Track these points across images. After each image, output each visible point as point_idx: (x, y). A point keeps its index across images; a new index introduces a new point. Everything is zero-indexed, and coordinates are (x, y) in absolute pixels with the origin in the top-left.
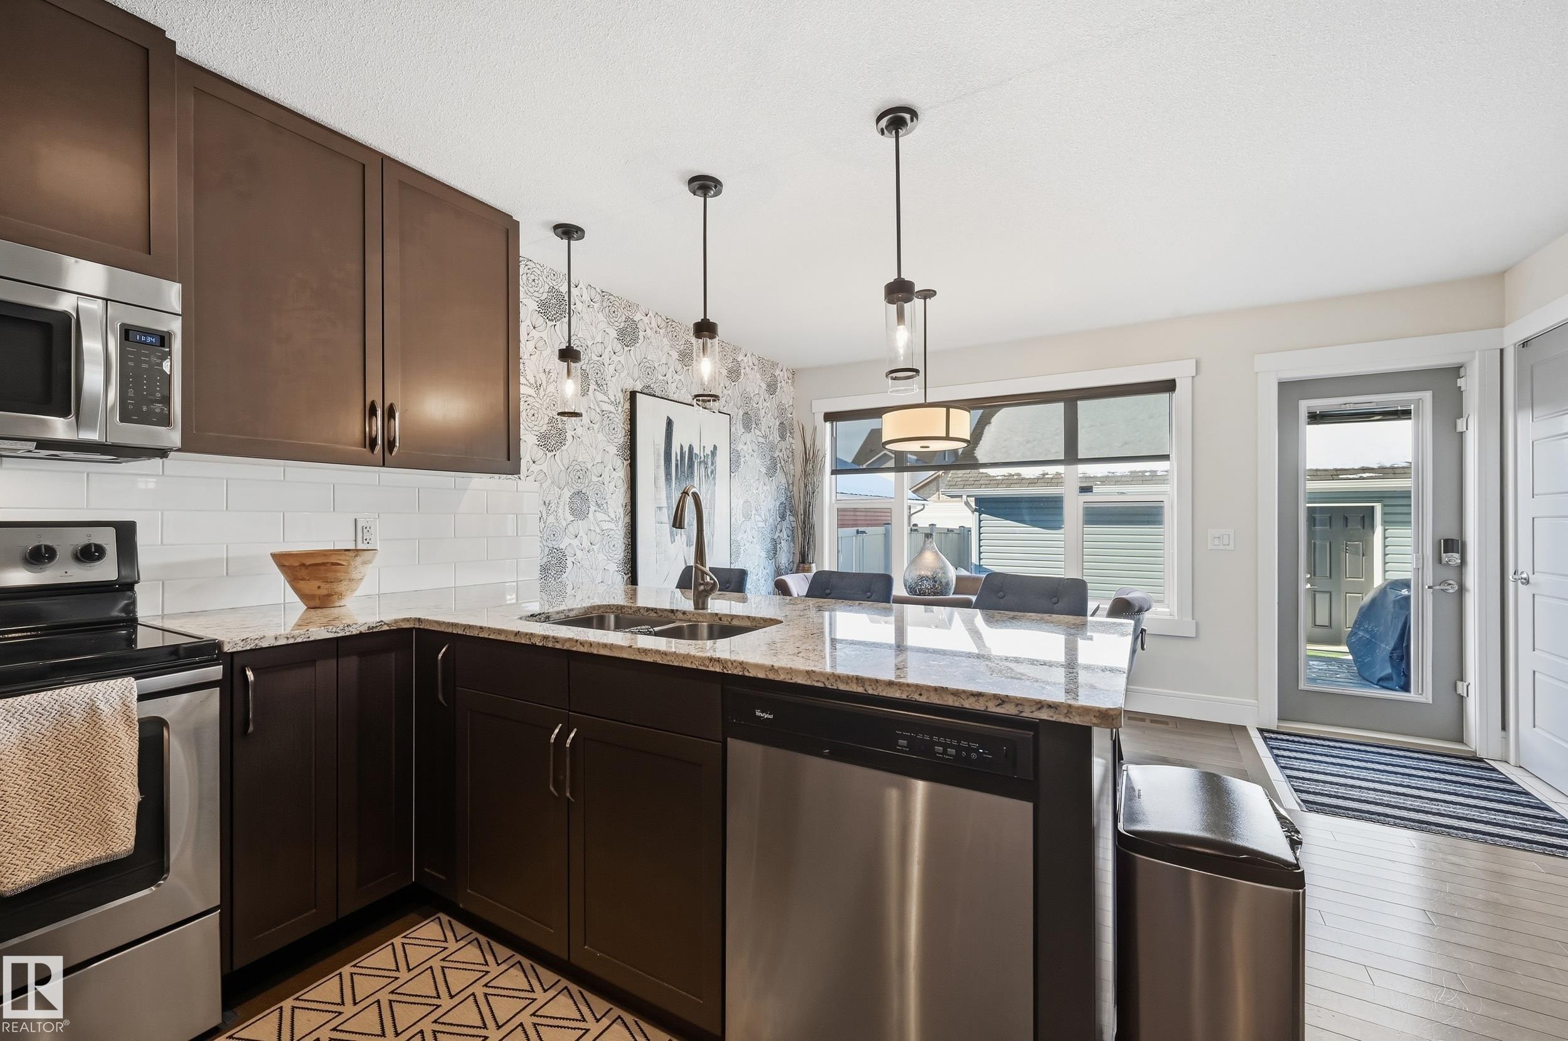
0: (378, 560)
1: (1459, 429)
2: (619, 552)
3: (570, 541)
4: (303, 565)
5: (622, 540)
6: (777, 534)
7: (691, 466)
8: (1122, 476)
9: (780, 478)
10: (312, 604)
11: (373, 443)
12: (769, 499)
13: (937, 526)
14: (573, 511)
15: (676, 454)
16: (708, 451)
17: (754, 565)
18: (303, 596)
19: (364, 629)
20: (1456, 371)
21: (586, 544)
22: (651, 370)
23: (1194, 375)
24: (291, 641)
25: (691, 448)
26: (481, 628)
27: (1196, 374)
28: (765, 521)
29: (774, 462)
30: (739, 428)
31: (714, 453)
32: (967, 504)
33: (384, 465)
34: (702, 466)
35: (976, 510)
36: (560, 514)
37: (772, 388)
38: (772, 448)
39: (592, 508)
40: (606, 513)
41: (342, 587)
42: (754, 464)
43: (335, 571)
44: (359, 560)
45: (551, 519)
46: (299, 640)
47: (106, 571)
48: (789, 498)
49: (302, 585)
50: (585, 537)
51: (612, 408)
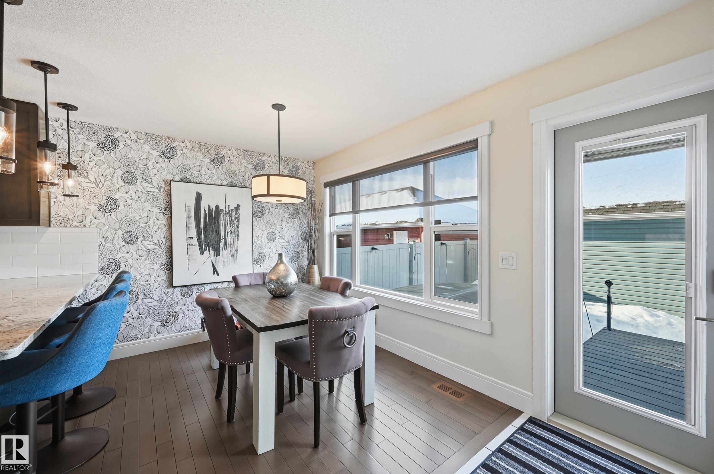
2: (163, 260)
3: (123, 255)
5: (164, 254)
7: (217, 216)
8: (609, 209)
14: (125, 240)
15: (205, 210)
16: (232, 208)
21: (135, 256)
25: (217, 207)
27: (491, 133)
28: (289, 242)
31: (237, 208)
34: (227, 215)
40: (151, 241)
42: (278, 213)
45: (109, 245)
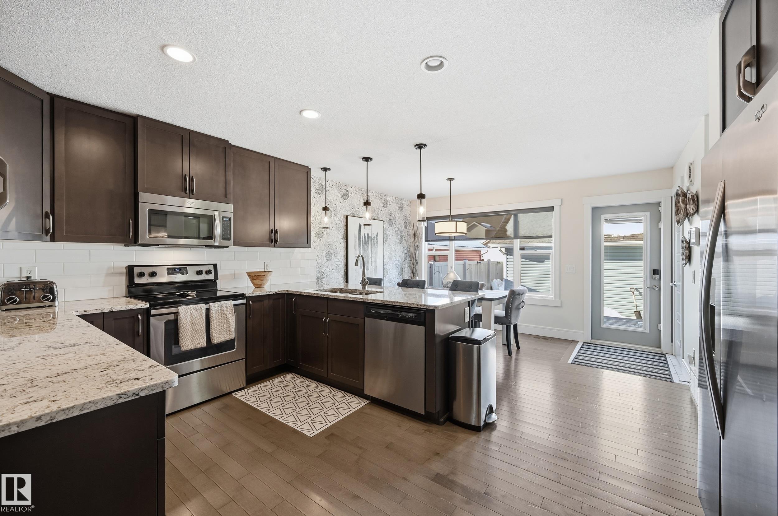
0: (273, 274)
1: (659, 227)
2: (342, 272)
3: (326, 269)
4: (256, 275)
5: (343, 268)
6: (403, 266)
7: (368, 240)
9: (405, 244)
10: (257, 286)
11: (272, 241)
12: (400, 252)
13: (491, 261)
14: (326, 258)
15: (363, 237)
16: (375, 235)
17: (393, 277)
18: (254, 284)
19: (274, 293)
20: (658, 204)
21: (331, 269)
22: (353, 208)
23: (560, 205)
24: (259, 295)
25: (368, 234)
26: (305, 292)
27: (561, 204)
28: (398, 261)
29: (402, 237)
30: (387, 225)
31: (377, 236)
32: (500, 251)
33: (275, 247)
34: (372, 241)
35: (505, 254)
36: (322, 260)
37: (401, 209)
38: (401, 232)
39: (333, 257)
40: (338, 259)
41: (264, 282)
42: (394, 239)
43: (263, 277)
44: (269, 274)
45: (320, 261)
46: (261, 294)
47: (211, 277)
48: (409, 251)
49: (255, 281)
50: (330, 267)
51: (340, 222)
